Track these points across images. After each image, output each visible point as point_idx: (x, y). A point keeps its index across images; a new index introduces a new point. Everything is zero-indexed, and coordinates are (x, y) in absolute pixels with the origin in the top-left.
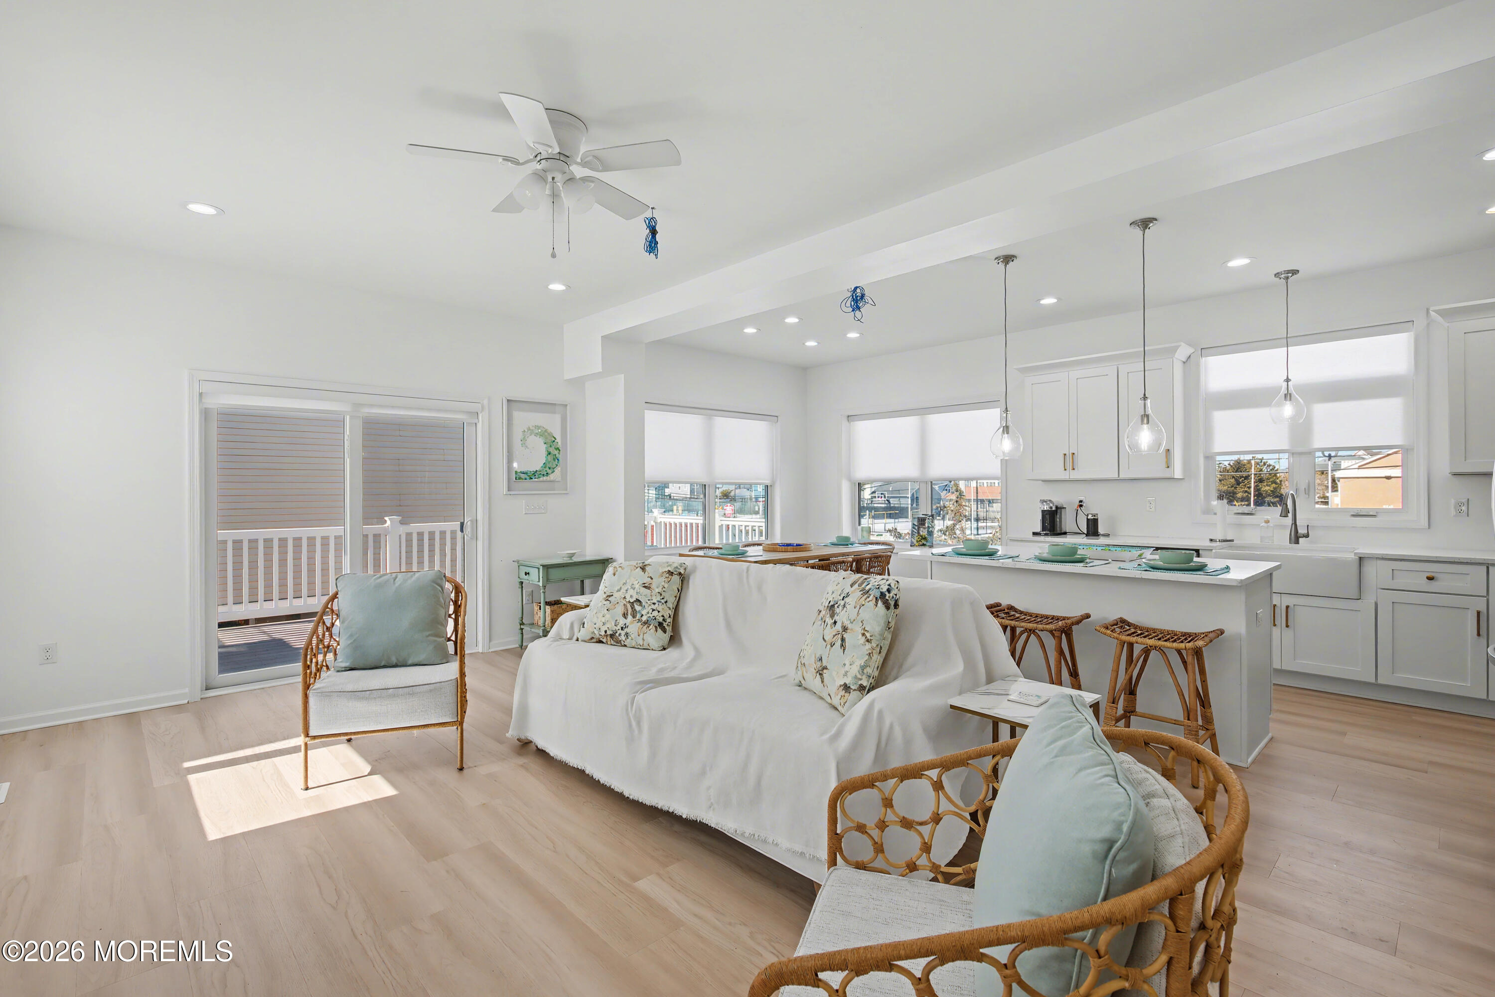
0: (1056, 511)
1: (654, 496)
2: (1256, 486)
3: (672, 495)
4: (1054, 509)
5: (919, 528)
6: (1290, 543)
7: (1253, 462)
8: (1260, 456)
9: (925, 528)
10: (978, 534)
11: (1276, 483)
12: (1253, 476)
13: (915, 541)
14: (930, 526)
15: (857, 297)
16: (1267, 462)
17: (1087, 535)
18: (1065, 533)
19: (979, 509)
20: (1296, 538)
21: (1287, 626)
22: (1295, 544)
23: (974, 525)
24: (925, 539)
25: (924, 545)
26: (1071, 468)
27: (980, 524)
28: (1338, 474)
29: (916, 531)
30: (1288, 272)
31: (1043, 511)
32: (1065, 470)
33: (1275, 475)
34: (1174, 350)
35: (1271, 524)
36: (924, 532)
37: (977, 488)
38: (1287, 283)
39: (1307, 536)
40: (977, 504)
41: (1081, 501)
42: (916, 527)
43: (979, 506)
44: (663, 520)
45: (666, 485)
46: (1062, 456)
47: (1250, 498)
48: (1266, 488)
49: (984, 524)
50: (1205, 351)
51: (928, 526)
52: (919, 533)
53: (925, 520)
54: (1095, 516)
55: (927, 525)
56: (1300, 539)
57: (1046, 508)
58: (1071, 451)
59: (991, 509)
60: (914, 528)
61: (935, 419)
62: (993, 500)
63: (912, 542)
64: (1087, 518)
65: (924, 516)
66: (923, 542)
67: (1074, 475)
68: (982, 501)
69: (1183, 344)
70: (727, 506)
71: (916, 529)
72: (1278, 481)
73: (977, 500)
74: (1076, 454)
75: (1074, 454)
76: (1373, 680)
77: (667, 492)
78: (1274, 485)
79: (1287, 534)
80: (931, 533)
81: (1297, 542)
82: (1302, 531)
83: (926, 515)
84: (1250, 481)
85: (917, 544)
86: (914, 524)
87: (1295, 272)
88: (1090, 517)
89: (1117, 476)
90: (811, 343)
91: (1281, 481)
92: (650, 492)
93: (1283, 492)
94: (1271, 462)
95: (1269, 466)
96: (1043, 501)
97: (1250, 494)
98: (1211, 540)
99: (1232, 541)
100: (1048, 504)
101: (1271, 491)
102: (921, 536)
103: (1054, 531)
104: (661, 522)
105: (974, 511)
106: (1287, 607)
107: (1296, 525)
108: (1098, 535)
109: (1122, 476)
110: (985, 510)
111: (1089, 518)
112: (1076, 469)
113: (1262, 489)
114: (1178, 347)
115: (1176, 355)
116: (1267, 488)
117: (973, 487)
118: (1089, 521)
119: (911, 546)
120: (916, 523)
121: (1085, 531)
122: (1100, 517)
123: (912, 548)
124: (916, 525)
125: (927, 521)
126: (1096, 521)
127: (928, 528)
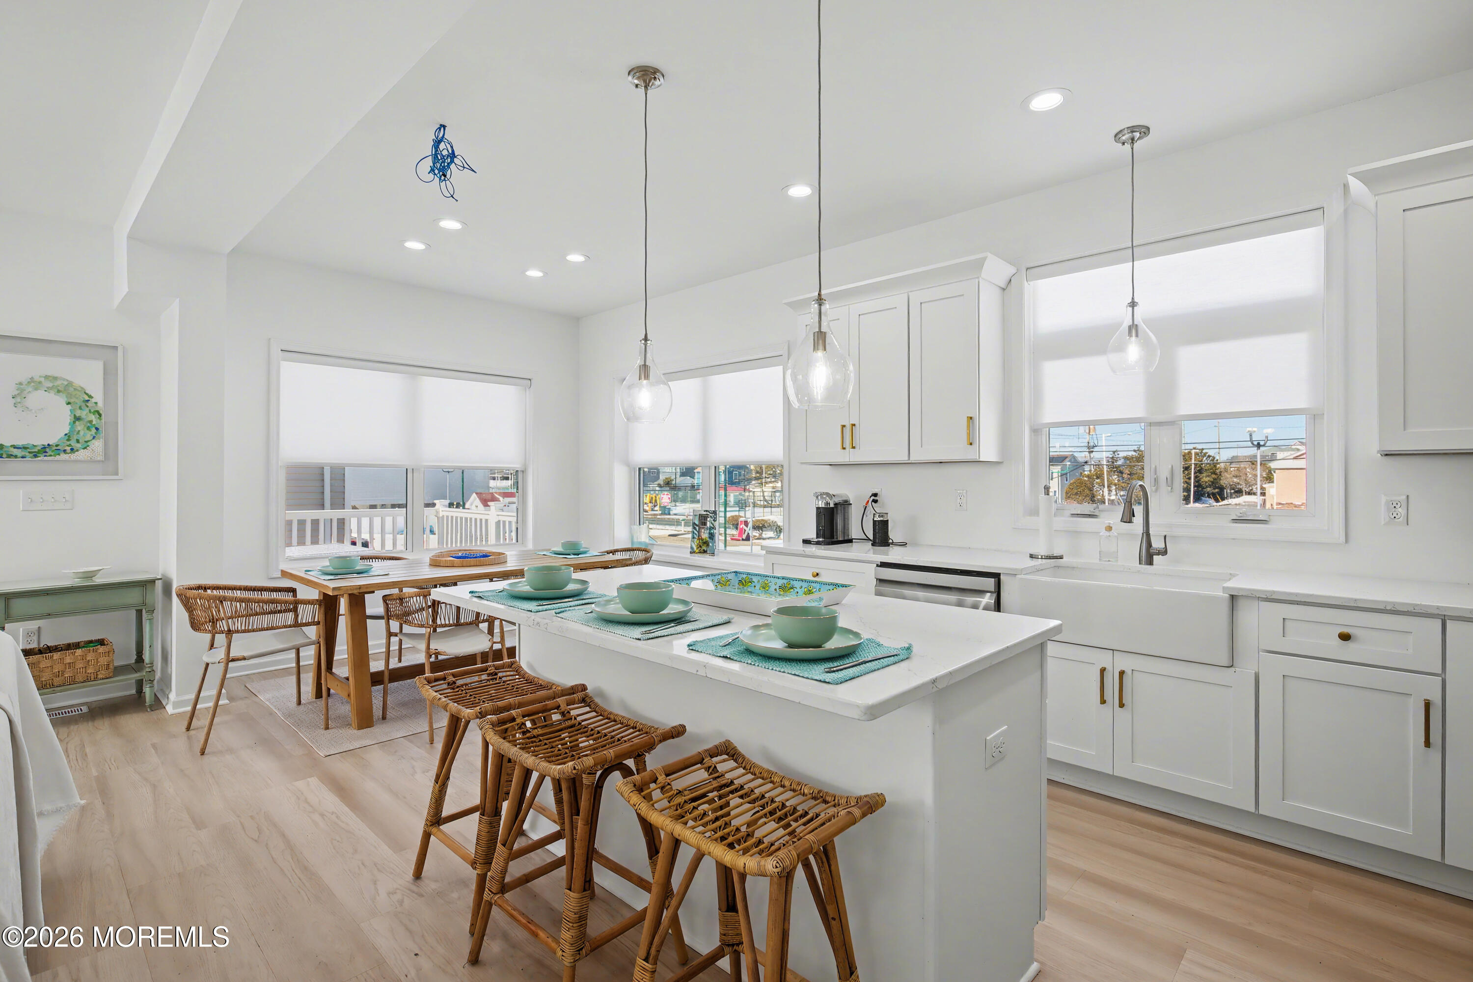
0: (838, 509)
2: (1196, 477)
4: (832, 505)
6: (1140, 564)
7: (1193, 452)
8: (1200, 446)
9: (706, 529)
11: (1216, 474)
12: (1193, 466)
13: (695, 547)
14: (712, 526)
15: (444, 156)
16: (1207, 453)
17: (874, 543)
18: (850, 541)
20: (1148, 556)
21: (1122, 705)
22: (1147, 564)
24: (706, 543)
25: (705, 552)
26: (851, 446)
28: (1273, 465)
29: (697, 533)
30: (1132, 129)
31: (818, 508)
32: (844, 448)
33: (1215, 466)
34: (979, 264)
35: (1114, 532)
36: (705, 535)
38: (1132, 149)
39: (1164, 552)
41: (875, 495)
42: (697, 528)
46: (839, 428)
47: (1190, 488)
48: (1205, 479)
50: (1034, 270)
52: (699, 536)
53: (706, 518)
54: (882, 516)
55: (708, 524)
56: (1154, 556)
57: (821, 504)
58: (852, 421)
60: (694, 528)
61: (721, 381)
63: (692, 548)
65: (705, 513)
66: (704, 548)
67: (855, 456)
69: (989, 255)
70: (664, 494)
71: (696, 530)
72: (1218, 471)
74: (857, 425)
75: (854, 425)
76: (1252, 809)
78: (1214, 476)
79: (1134, 548)
80: (712, 536)
81: (1150, 562)
82: (1157, 544)
83: (707, 511)
84: (1191, 472)
85: (697, 551)
87: (1145, 131)
88: (879, 517)
89: (907, 459)
90: (534, 273)
91: (1221, 472)
93: (1223, 482)
94: (1211, 453)
95: (1209, 456)
96: (817, 495)
97: (1190, 485)
98: (1031, 556)
99: (1061, 557)
100: (824, 499)
101: (1211, 481)
102: (702, 539)
103: (832, 536)
106: (1122, 673)
107: (1148, 535)
108: (888, 545)
109: (913, 458)
111: (875, 519)
112: (857, 447)
113: (1202, 480)
114: (985, 259)
115: (984, 273)
116: (1207, 479)
118: (874, 522)
119: (691, 553)
120: (697, 523)
121: (871, 538)
122: (890, 518)
123: (691, 556)
124: (697, 525)
125: (708, 519)
126: (886, 523)
127: (710, 528)
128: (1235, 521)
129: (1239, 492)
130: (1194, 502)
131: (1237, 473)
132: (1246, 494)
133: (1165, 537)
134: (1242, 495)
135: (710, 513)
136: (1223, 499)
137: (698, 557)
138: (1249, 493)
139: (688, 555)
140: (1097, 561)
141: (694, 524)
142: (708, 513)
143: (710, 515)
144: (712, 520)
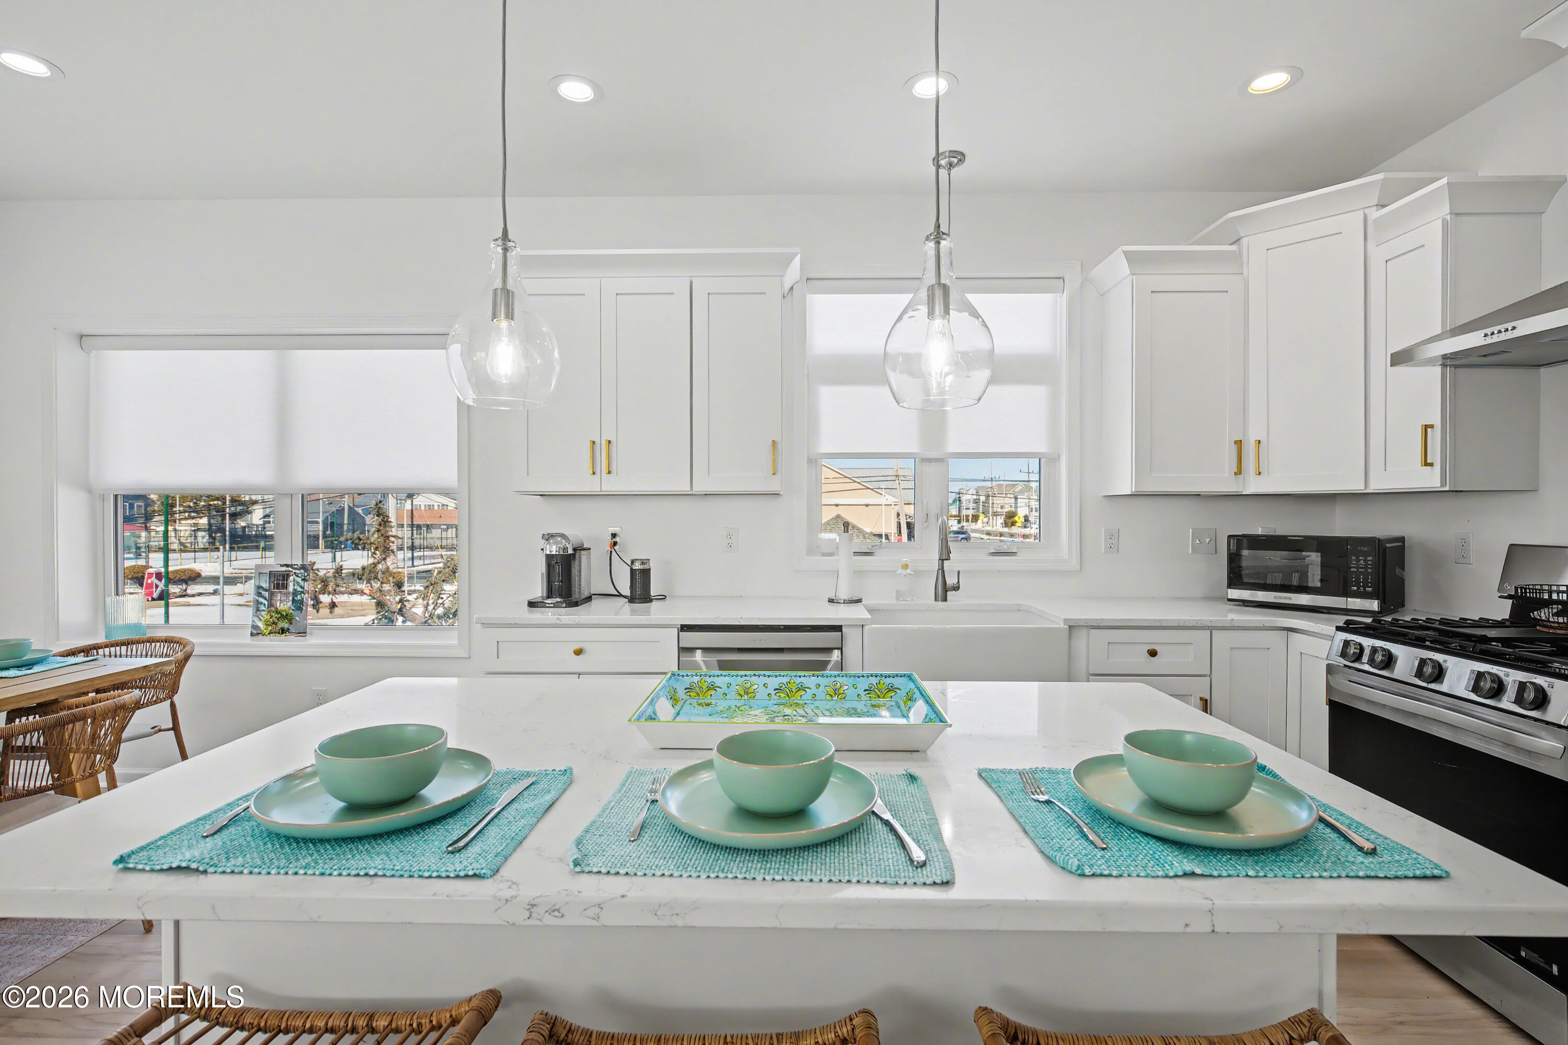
0: (573, 556)
4: (570, 551)
5: (271, 594)
6: (935, 601)
9: (287, 594)
10: (413, 566)
13: (261, 625)
14: (299, 589)
17: (632, 600)
18: (589, 598)
19: (415, 536)
20: (943, 593)
22: (942, 601)
23: (409, 555)
24: (287, 617)
25: (283, 631)
26: (604, 469)
27: (416, 554)
29: (266, 603)
31: (549, 558)
32: (594, 473)
36: (284, 604)
37: (412, 510)
39: (956, 588)
40: (412, 530)
41: (614, 535)
42: (266, 594)
43: (415, 532)
46: (589, 445)
49: (421, 554)
51: (295, 590)
52: (271, 605)
53: (288, 576)
54: (642, 563)
55: (291, 588)
56: (948, 592)
57: (553, 549)
58: (606, 437)
59: (429, 535)
60: (259, 595)
62: (431, 525)
63: (255, 627)
64: (632, 569)
65: (284, 569)
66: (284, 624)
67: (611, 485)
68: (419, 527)
71: (264, 598)
73: (412, 526)
74: (613, 442)
75: (609, 442)
79: (930, 585)
80: (300, 606)
81: (943, 598)
82: (951, 581)
83: (287, 566)
85: (266, 631)
86: (259, 587)
88: (637, 566)
89: (687, 489)
96: (548, 537)
98: (832, 601)
99: (860, 600)
100: (556, 543)
102: (277, 612)
103: (566, 596)
105: (408, 538)
107: (943, 571)
108: (651, 601)
109: (696, 488)
110: (422, 536)
111: (632, 567)
112: (611, 473)
117: (407, 510)
118: (633, 572)
119: (252, 634)
120: (265, 585)
121: (627, 592)
122: (653, 566)
123: (252, 640)
124: (265, 589)
125: (291, 578)
126: (646, 573)
127: (295, 593)
128: (993, 554)
133: (959, 573)
135: (293, 568)
137: (269, 641)
139: (248, 640)
140: (894, 601)
142: (290, 569)
143: (294, 571)
144: (299, 580)
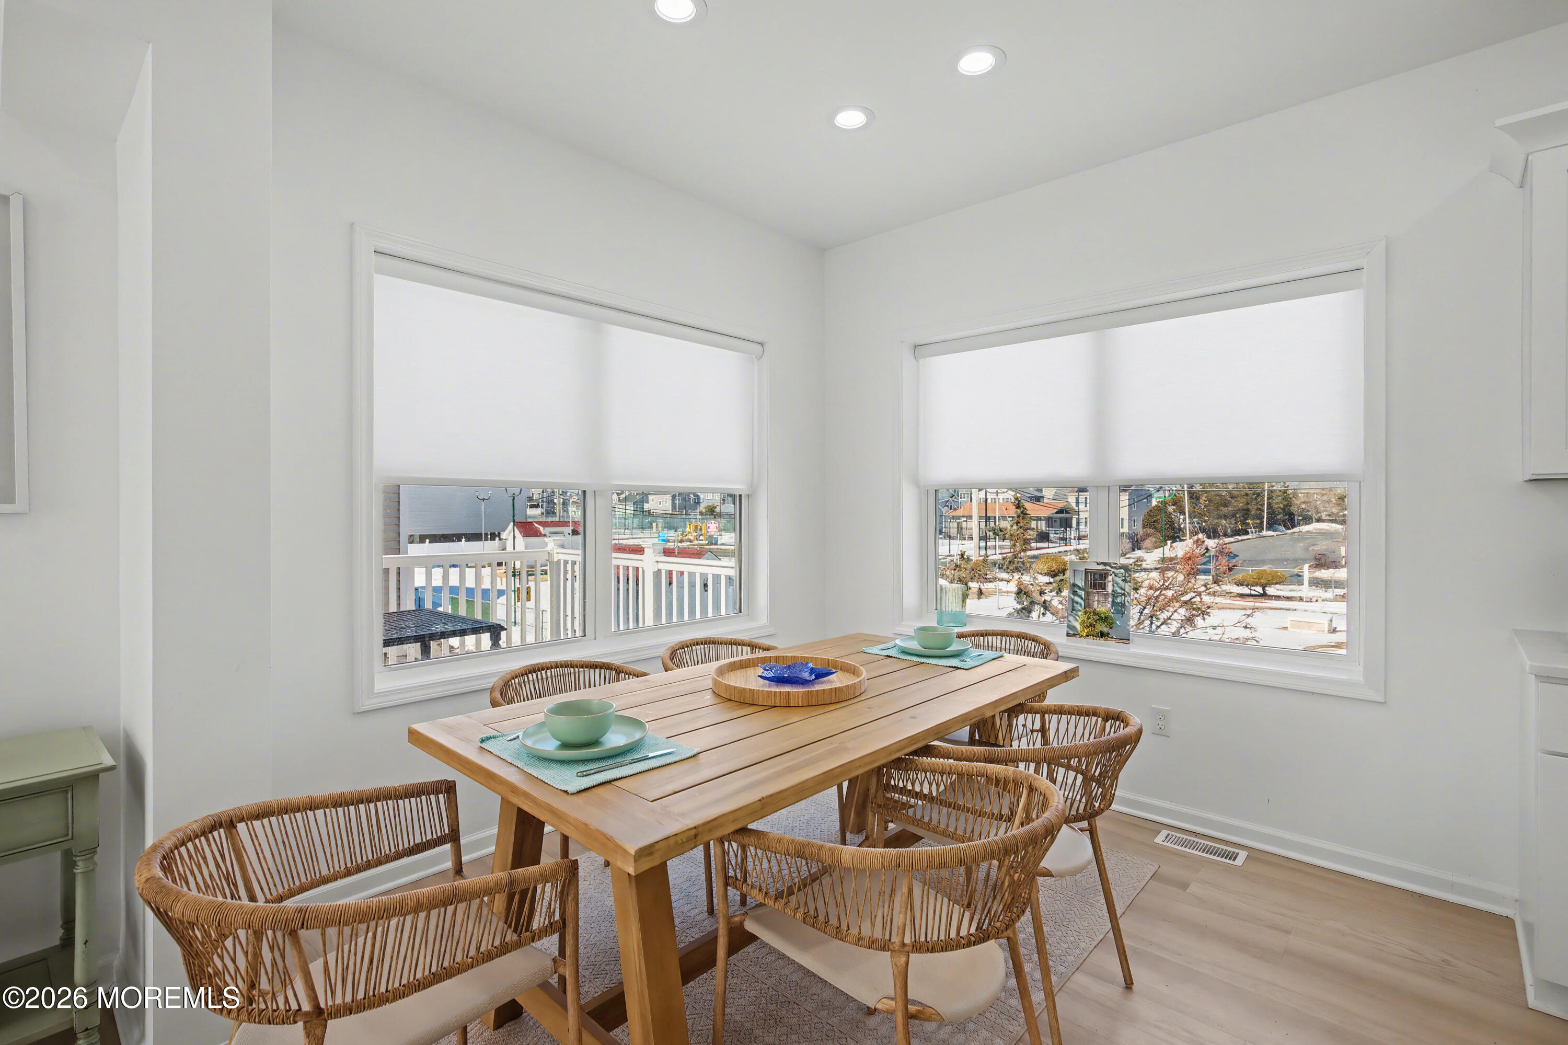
1: (632, 512)
3: (652, 511)
5: (1087, 594)
9: (1106, 595)
11: (1287, 500)
13: (1078, 626)
14: (1120, 591)
24: (1105, 619)
25: (1103, 635)
29: (1083, 603)
36: (1103, 606)
42: (1082, 593)
44: (563, 558)
45: (644, 497)
48: (1277, 504)
51: (1114, 591)
52: (1088, 605)
53: (1106, 574)
55: (1110, 589)
60: (1075, 593)
63: (1071, 626)
65: (1101, 567)
66: (1103, 627)
71: (1080, 597)
77: (646, 507)
78: (1285, 502)
80: (1121, 608)
83: (1105, 564)
85: (1084, 633)
92: (627, 508)
101: (1282, 507)
102: (1095, 613)
104: (559, 560)
119: (1068, 635)
120: (1081, 582)
123: (1068, 640)
124: (1080, 588)
125: (1110, 578)
127: (1115, 594)
129: (1307, 520)
130: (1268, 529)
131: (1305, 499)
132: (1316, 522)
134: (1312, 523)
135: (1112, 567)
136: (1293, 526)
137: (1088, 644)
138: (1319, 520)
139: (1064, 639)
141: (1074, 585)
142: (1108, 568)
143: (1113, 570)
144: (1119, 580)
